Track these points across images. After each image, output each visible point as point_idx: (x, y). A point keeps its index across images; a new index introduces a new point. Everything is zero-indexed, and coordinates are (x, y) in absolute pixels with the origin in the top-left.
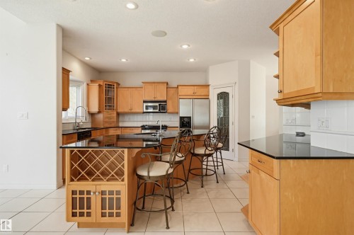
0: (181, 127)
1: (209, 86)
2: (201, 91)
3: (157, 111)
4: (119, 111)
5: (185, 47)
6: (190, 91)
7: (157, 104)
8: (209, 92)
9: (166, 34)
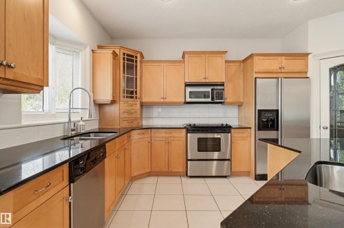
1: (307, 55)
3: (209, 100)
4: (144, 100)
7: (209, 89)
8: (307, 66)
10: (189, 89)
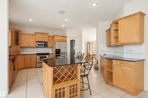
0: (56, 54)
1: (66, 37)
2: (64, 39)
3: (43, 46)
5: (66, 20)
6: (59, 38)
7: (43, 43)
8: (66, 39)
9: (65, 12)
10: (37, 43)
